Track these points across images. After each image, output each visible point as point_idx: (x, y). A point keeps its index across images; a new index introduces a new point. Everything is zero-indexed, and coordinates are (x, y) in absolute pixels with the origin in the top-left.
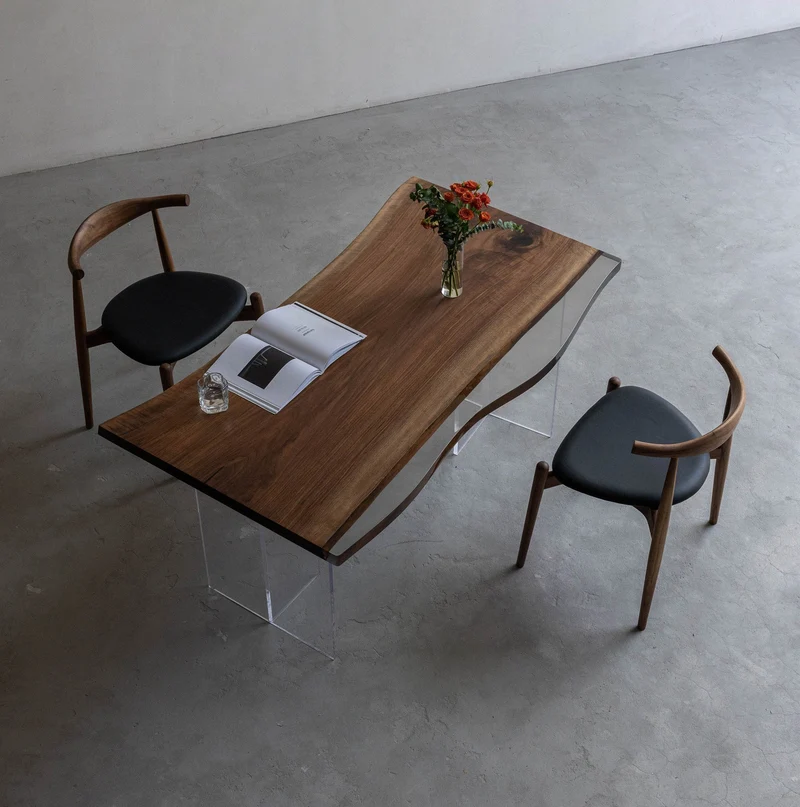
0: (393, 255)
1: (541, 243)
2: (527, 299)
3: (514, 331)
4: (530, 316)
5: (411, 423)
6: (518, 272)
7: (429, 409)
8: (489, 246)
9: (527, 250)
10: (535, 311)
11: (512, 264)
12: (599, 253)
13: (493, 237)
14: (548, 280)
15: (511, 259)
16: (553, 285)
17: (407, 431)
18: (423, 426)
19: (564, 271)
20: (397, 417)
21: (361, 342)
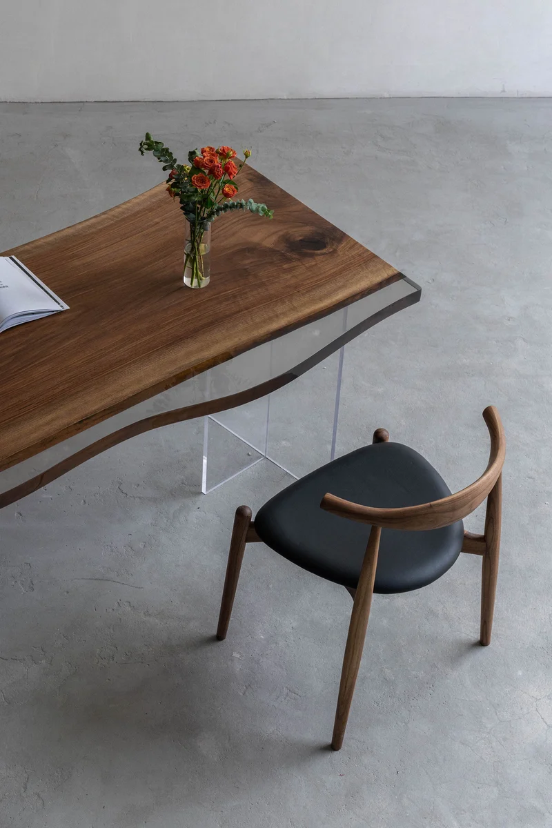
0: (154, 229)
1: (335, 251)
2: (279, 309)
3: (245, 338)
4: (275, 326)
5: (61, 412)
6: (288, 276)
7: (93, 402)
8: (269, 243)
9: (312, 256)
10: (283, 322)
11: (285, 266)
12: (399, 276)
13: (281, 233)
14: (318, 293)
15: (288, 260)
16: (321, 299)
17: (53, 420)
18: (76, 417)
19: (344, 286)
20: (51, 401)
21: (59, 313)
